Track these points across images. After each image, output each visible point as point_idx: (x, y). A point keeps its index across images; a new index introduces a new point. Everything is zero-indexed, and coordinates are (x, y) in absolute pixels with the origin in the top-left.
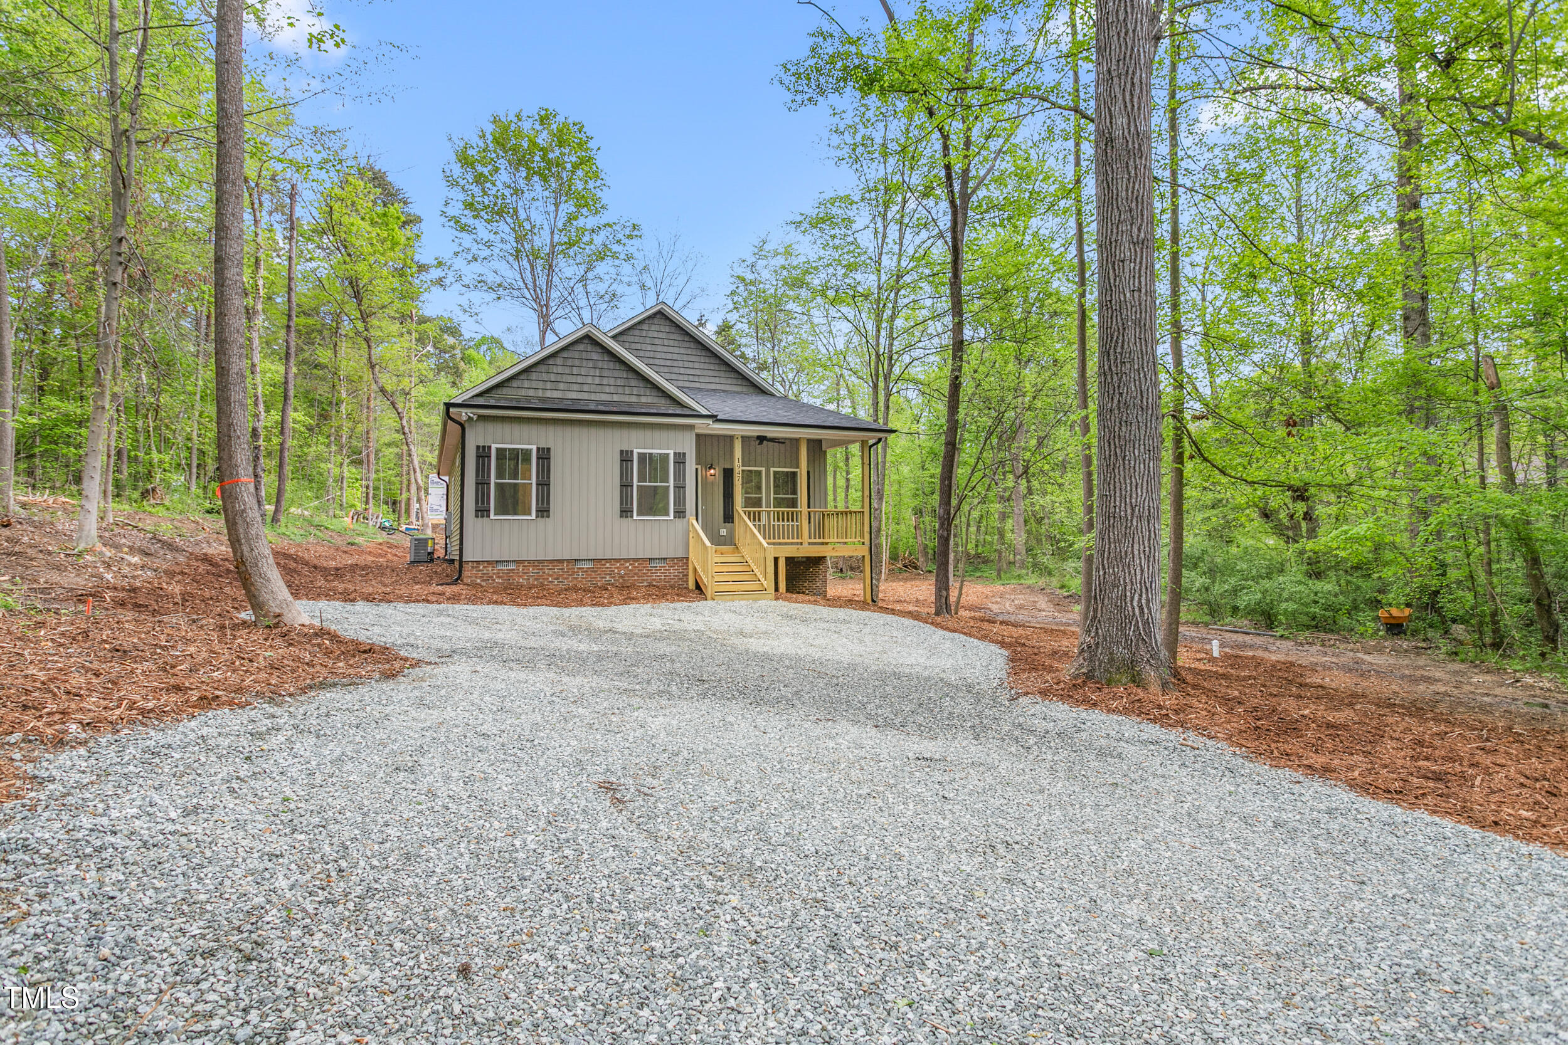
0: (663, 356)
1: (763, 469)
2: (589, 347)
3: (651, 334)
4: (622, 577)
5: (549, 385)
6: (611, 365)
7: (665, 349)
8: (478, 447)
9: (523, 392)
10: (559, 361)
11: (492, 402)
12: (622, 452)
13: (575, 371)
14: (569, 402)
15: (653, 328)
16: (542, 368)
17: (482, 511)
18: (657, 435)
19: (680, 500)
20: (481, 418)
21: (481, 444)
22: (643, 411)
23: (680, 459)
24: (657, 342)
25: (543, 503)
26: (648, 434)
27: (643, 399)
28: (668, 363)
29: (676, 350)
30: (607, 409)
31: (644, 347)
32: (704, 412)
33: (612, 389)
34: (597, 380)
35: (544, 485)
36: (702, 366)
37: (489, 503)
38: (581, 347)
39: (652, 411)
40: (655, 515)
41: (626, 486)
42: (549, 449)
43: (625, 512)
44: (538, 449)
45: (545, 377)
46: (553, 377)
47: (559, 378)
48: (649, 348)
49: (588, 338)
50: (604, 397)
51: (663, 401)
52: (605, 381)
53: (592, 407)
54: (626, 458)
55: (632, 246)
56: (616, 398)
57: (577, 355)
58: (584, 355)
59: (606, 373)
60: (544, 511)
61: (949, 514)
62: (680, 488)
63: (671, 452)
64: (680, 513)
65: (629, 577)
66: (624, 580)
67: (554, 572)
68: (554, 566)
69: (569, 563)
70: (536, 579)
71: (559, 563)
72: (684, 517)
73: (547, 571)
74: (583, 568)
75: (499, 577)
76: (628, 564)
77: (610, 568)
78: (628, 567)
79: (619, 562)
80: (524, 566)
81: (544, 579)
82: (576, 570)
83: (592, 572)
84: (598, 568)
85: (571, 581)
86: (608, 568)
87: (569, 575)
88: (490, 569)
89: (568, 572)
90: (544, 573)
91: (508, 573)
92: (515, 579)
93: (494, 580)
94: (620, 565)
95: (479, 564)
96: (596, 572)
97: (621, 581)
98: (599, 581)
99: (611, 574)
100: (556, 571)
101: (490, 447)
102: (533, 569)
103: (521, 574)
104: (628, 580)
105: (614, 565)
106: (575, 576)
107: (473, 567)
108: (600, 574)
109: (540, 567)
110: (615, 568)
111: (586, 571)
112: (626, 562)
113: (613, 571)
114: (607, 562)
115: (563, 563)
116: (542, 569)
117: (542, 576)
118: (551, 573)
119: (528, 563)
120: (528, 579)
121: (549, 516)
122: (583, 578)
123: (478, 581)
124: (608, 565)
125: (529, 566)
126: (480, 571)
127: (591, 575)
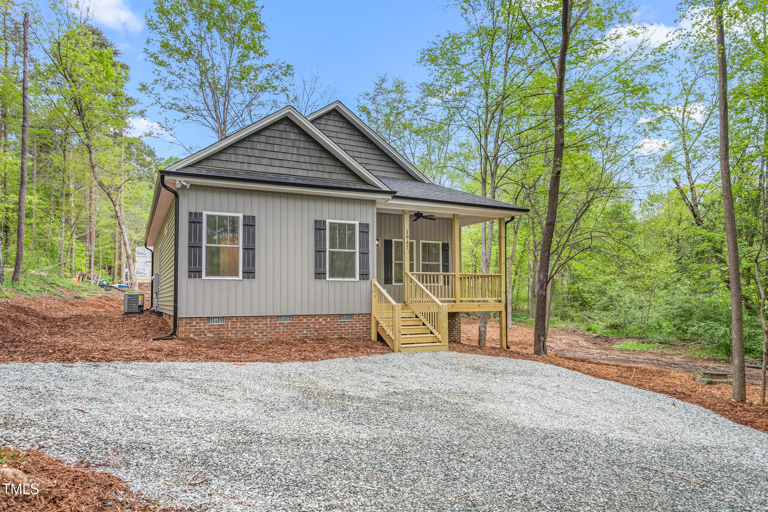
1: (415, 241)
2: (288, 128)
3: (328, 128)
4: (317, 331)
5: (253, 160)
6: (307, 145)
8: (190, 214)
9: (229, 165)
10: (263, 139)
11: (204, 172)
12: (316, 222)
13: (276, 148)
14: (272, 176)
15: (330, 123)
16: (247, 144)
17: (195, 273)
18: (345, 207)
19: (365, 265)
20: (194, 187)
21: (193, 211)
22: (335, 185)
23: (364, 229)
25: (249, 266)
26: (338, 207)
27: (334, 176)
30: (305, 182)
32: (385, 189)
33: (308, 166)
34: (295, 158)
35: (250, 249)
37: (200, 264)
38: (281, 127)
39: (343, 186)
40: (343, 277)
41: (319, 252)
42: (254, 218)
43: (319, 275)
44: (244, 217)
45: (250, 152)
46: (257, 153)
47: (262, 154)
49: (287, 120)
50: (300, 173)
51: (350, 178)
52: (302, 159)
53: (292, 180)
54: (319, 226)
55: (286, 81)
56: (311, 174)
57: (277, 134)
58: (284, 135)
59: (303, 152)
60: (249, 273)
61: (547, 278)
62: (364, 254)
63: (357, 223)
64: (364, 276)
65: (322, 330)
66: (318, 333)
67: (259, 327)
68: (259, 322)
69: (272, 318)
70: (243, 334)
71: (263, 319)
72: (368, 279)
73: (252, 326)
74: (284, 323)
75: (210, 332)
76: (321, 320)
77: (307, 323)
78: (322, 322)
79: (314, 317)
80: (233, 322)
81: (250, 333)
82: (278, 325)
83: (292, 326)
84: (296, 323)
85: (274, 335)
86: (305, 323)
87: (272, 330)
88: (202, 325)
89: (271, 327)
90: (250, 327)
91: (218, 328)
92: (225, 334)
93: (206, 335)
94: (315, 320)
95: (192, 320)
96: (295, 326)
97: (316, 334)
98: (298, 334)
99: (308, 329)
100: (260, 326)
101: (201, 214)
102: (241, 325)
103: (230, 329)
104: (322, 333)
105: (310, 320)
106: (277, 330)
107: (186, 323)
108: (298, 329)
109: (247, 323)
110: (311, 323)
111: (287, 326)
112: (320, 317)
113: (309, 326)
114: (304, 318)
115: (267, 319)
116: (248, 324)
117: (248, 330)
118: (256, 328)
119: (236, 319)
120: (237, 334)
121: (254, 277)
122: (284, 332)
123: (192, 336)
124: (305, 320)
125: (237, 322)
126: (193, 326)
127: (290, 329)
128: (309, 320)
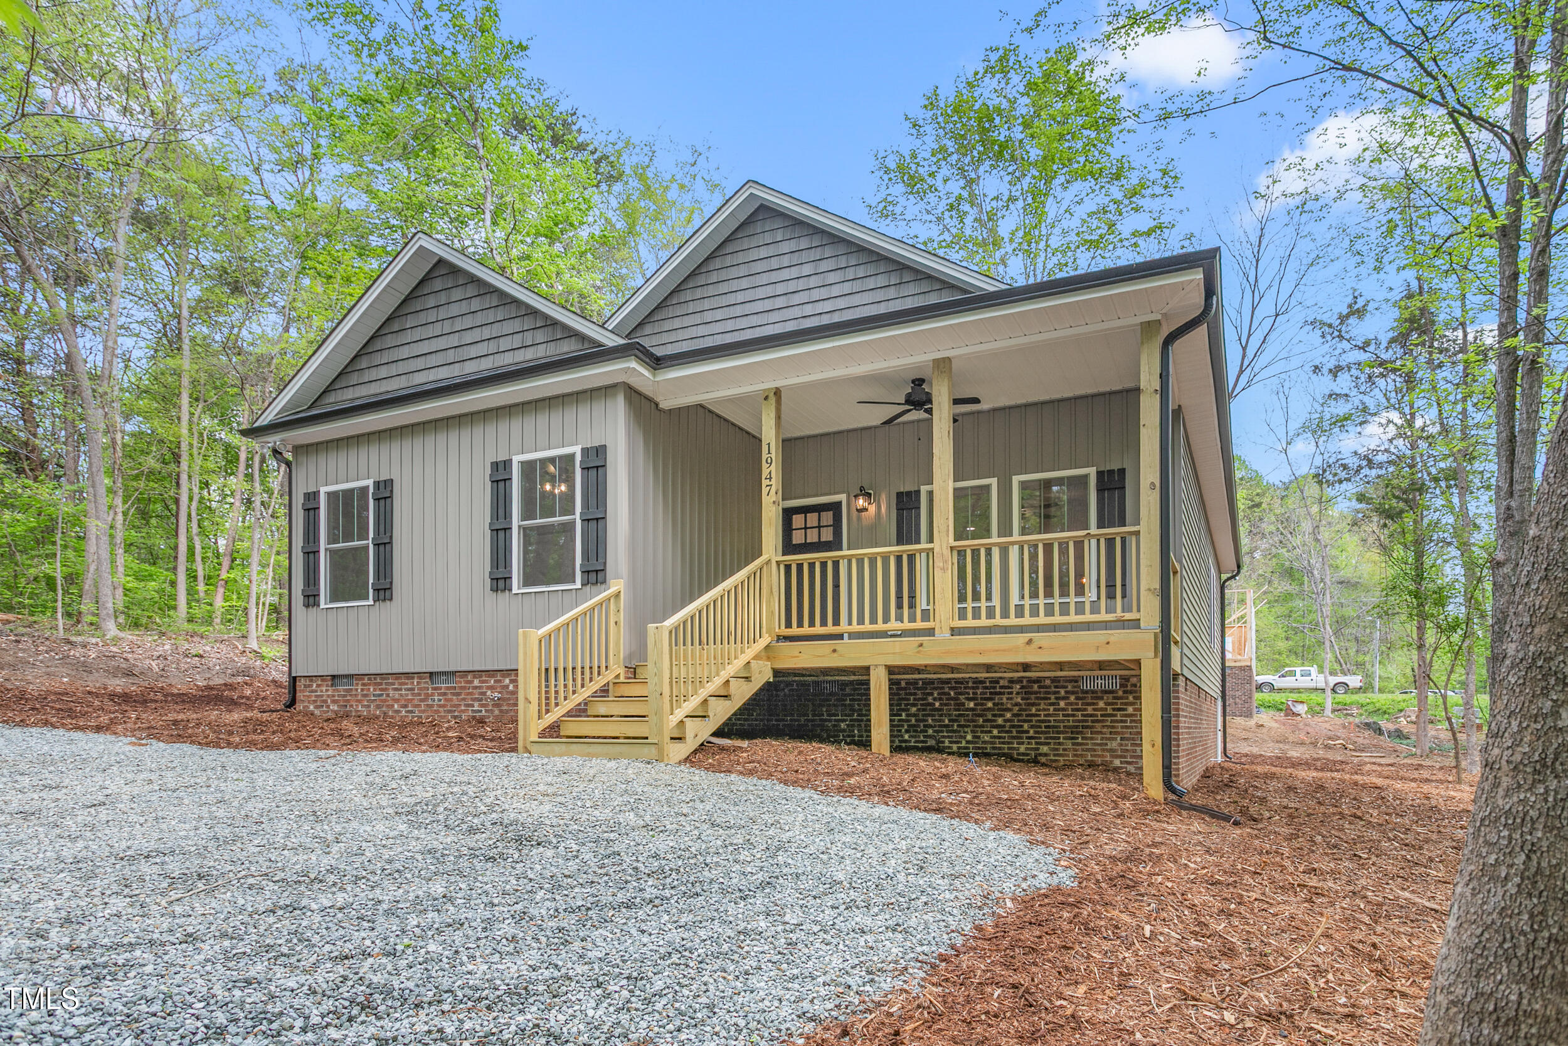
1: (993, 482)
2: (450, 280)
4: (496, 705)
5: (394, 369)
8: (306, 495)
9: (358, 392)
10: (409, 321)
12: (494, 466)
13: (430, 331)
15: (753, 242)
16: (387, 341)
17: (312, 597)
18: (554, 419)
19: (596, 547)
20: (313, 448)
21: (311, 490)
23: (596, 461)
25: (383, 577)
26: (540, 421)
28: (780, 302)
32: (615, 343)
33: (481, 349)
34: (459, 339)
35: (384, 545)
37: (318, 582)
38: (437, 284)
40: (548, 584)
41: (500, 532)
42: (391, 482)
43: (500, 582)
44: (376, 484)
45: (390, 355)
46: (400, 353)
47: (408, 352)
51: (564, 347)
52: (471, 336)
54: (499, 475)
58: (442, 298)
60: (384, 592)
62: (596, 520)
63: (577, 450)
64: (593, 575)
65: (509, 705)
66: (501, 711)
67: (401, 695)
68: (401, 684)
69: (420, 678)
70: (378, 707)
71: (408, 678)
72: (602, 582)
73: (391, 692)
74: (440, 688)
75: (334, 702)
76: (507, 681)
77: (480, 687)
78: (507, 687)
79: (493, 676)
80: (363, 685)
81: (388, 706)
82: (430, 691)
83: (454, 694)
84: (461, 688)
85: (423, 712)
86: (476, 688)
87: (421, 700)
88: (324, 689)
89: (419, 695)
90: (388, 695)
91: (345, 696)
92: (351, 706)
93: (328, 707)
94: (495, 681)
95: (311, 681)
96: (458, 694)
97: (497, 712)
98: (463, 711)
99: (481, 700)
100: (403, 692)
101: (317, 494)
102: (375, 690)
103: (359, 697)
104: (507, 711)
105: (486, 682)
106: (430, 702)
107: (305, 686)
108: (464, 699)
109: (384, 686)
110: (489, 688)
111: (445, 694)
112: (504, 676)
113: (484, 694)
114: (475, 677)
115: (413, 678)
116: (386, 689)
117: (385, 701)
118: (397, 696)
119: (369, 679)
120: (369, 706)
121: (391, 599)
122: (440, 706)
123: (312, 707)
124: (476, 683)
125: (369, 684)
126: (312, 691)
127: (451, 700)
128: (483, 682)
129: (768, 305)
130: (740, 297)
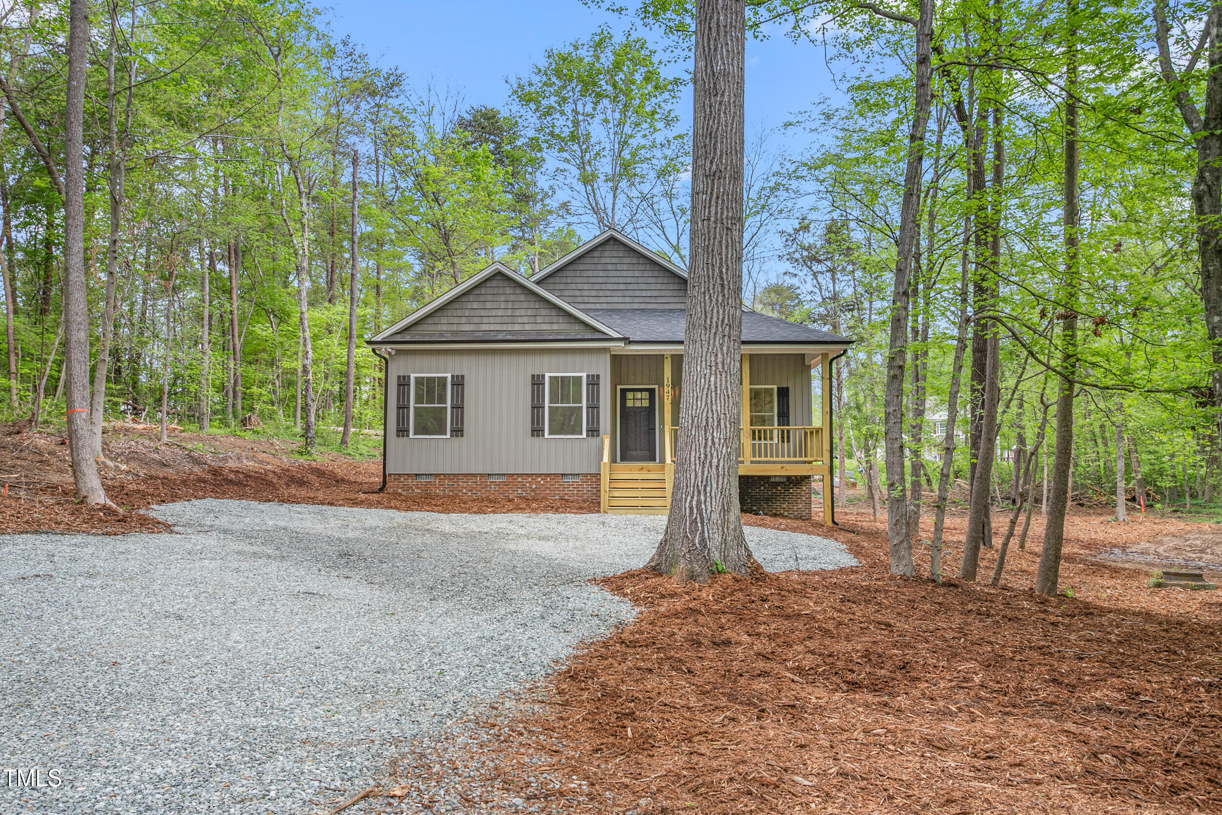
0: (616, 280)
2: (501, 283)
3: (603, 261)
4: (534, 491)
5: (463, 320)
7: (619, 274)
8: (399, 377)
11: (415, 338)
12: (533, 376)
13: (489, 306)
14: (481, 334)
15: (606, 254)
17: (402, 431)
18: (570, 359)
19: (593, 420)
20: (401, 352)
21: (402, 374)
23: (594, 382)
24: (610, 267)
25: (457, 423)
26: (562, 359)
27: (553, 326)
28: (622, 287)
29: (630, 274)
30: (515, 338)
31: (595, 273)
32: (616, 335)
34: (509, 312)
35: (459, 408)
36: (659, 287)
37: (408, 424)
40: (568, 434)
41: (537, 408)
42: (462, 377)
43: (537, 432)
44: (452, 377)
45: (459, 313)
47: (473, 313)
48: (601, 274)
49: (499, 275)
53: (500, 337)
54: (537, 382)
60: (457, 431)
62: (594, 407)
63: (584, 375)
64: (594, 432)
65: (540, 491)
66: (536, 494)
68: (468, 479)
69: (482, 477)
71: (473, 477)
72: (598, 435)
74: (496, 482)
77: (522, 482)
78: (540, 482)
79: (531, 477)
82: (488, 483)
83: (504, 485)
84: (510, 482)
85: (484, 494)
86: (519, 482)
87: (482, 488)
89: (481, 485)
94: (532, 479)
96: (508, 485)
97: (533, 494)
98: (511, 494)
99: (523, 488)
100: (470, 483)
101: (409, 377)
104: (540, 494)
105: (526, 479)
106: (488, 489)
108: (512, 488)
110: (528, 482)
113: (525, 485)
122: (496, 491)
124: (520, 479)
127: (503, 488)
128: (524, 479)
129: (615, 287)
130: (600, 280)
